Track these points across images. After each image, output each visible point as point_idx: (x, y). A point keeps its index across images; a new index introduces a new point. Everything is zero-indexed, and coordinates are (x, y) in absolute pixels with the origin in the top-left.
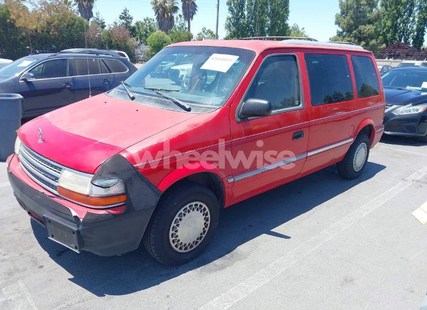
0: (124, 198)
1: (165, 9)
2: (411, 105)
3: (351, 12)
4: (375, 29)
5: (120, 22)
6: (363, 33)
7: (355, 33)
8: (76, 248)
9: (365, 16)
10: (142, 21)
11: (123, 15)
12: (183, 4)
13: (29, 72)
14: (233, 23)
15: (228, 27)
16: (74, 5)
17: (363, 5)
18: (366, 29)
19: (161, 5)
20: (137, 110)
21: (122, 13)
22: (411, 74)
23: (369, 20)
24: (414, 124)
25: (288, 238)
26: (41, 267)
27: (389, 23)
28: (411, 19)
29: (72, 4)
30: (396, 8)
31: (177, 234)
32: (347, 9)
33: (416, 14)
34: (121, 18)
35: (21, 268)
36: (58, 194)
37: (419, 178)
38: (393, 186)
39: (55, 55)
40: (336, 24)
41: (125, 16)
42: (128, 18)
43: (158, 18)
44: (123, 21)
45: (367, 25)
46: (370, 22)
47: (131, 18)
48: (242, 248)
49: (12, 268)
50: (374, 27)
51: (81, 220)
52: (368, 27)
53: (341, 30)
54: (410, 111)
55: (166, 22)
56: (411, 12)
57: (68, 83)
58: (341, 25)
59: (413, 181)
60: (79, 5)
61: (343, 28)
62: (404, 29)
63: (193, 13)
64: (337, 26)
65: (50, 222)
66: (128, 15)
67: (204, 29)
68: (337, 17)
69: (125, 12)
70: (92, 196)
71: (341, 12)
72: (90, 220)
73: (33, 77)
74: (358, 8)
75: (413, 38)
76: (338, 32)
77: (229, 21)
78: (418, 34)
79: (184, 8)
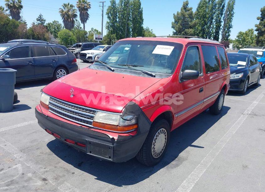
0: (135, 127)
1: (68, 16)
2: (235, 74)
3: (180, 21)
4: (194, 31)
5: (37, 23)
6: (187, 33)
7: (183, 33)
8: (110, 157)
9: (188, 24)
10: (52, 22)
11: (39, 18)
12: (80, 13)
13: (5, 54)
14: (110, 26)
15: (108, 28)
16: (7, 10)
17: (187, 18)
18: (188, 31)
19: (66, 13)
20: (123, 77)
21: (39, 17)
22: (231, 57)
23: (191, 26)
24: (237, 84)
25: (203, 147)
26: (73, 173)
27: (200, 28)
28: (212, 26)
29: (5, 9)
30: (203, 20)
31: (155, 147)
32: (178, 20)
33: (214, 24)
34: (38, 20)
35: (61, 175)
36: (92, 126)
37: (249, 113)
38: (239, 117)
39: (22, 44)
40: (172, 28)
41: (40, 19)
42: (42, 20)
43: (64, 21)
44: (39, 22)
45: (189, 29)
46: (191, 27)
47: (45, 21)
48: (182, 154)
49: (55, 175)
50: (194, 30)
51: (116, 140)
52: (191, 30)
53: (175, 31)
54: (235, 77)
55: (70, 24)
56: (212, 22)
57: (30, 62)
58: (175, 28)
59: (247, 114)
60: (10, 11)
61: (176, 30)
62: (208, 32)
63: (87, 19)
64: (173, 29)
65: (90, 143)
66: (42, 19)
67: (92, 29)
68: (172, 23)
69: (40, 16)
70: (120, 125)
71: (175, 21)
72: (121, 140)
73: (9, 58)
74: (184, 19)
75: (213, 37)
76: (173, 32)
77: (108, 24)
78: (216, 35)
79: (80, 15)
